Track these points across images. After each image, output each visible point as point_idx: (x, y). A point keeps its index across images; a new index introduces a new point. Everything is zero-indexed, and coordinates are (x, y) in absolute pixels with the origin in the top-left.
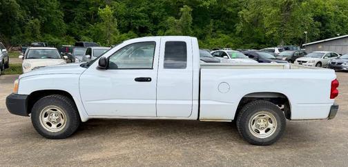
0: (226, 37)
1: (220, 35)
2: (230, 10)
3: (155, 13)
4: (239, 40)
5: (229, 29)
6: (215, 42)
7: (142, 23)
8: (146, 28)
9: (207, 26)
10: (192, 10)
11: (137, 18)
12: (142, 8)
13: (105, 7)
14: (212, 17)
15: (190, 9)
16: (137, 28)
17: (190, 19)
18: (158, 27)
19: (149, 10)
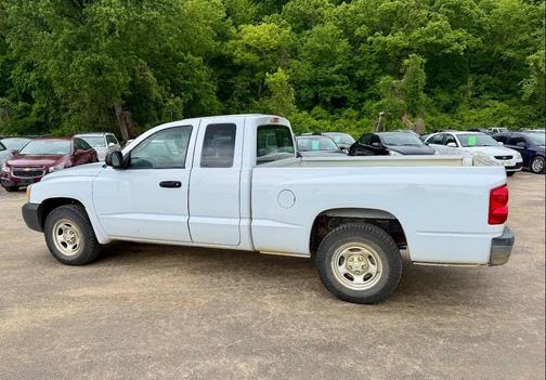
0: (500, 106)
1: (487, 103)
2: (510, 53)
3: (360, 73)
4: (529, 110)
5: (508, 91)
6: (475, 117)
7: (336, 92)
8: (344, 99)
9: (462, 87)
10: (425, 61)
11: (329, 83)
12: (337, 67)
13: (276, 71)
14: (473, 71)
15: (421, 60)
16: (328, 100)
17: (422, 77)
18: (366, 95)
19: (349, 68)
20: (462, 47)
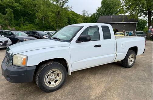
1: (28, 24)
2: (30, 12)
4: (37, 27)
6: (26, 28)
15: (11, 10)
17: (13, 15)
20: (19, 8)
